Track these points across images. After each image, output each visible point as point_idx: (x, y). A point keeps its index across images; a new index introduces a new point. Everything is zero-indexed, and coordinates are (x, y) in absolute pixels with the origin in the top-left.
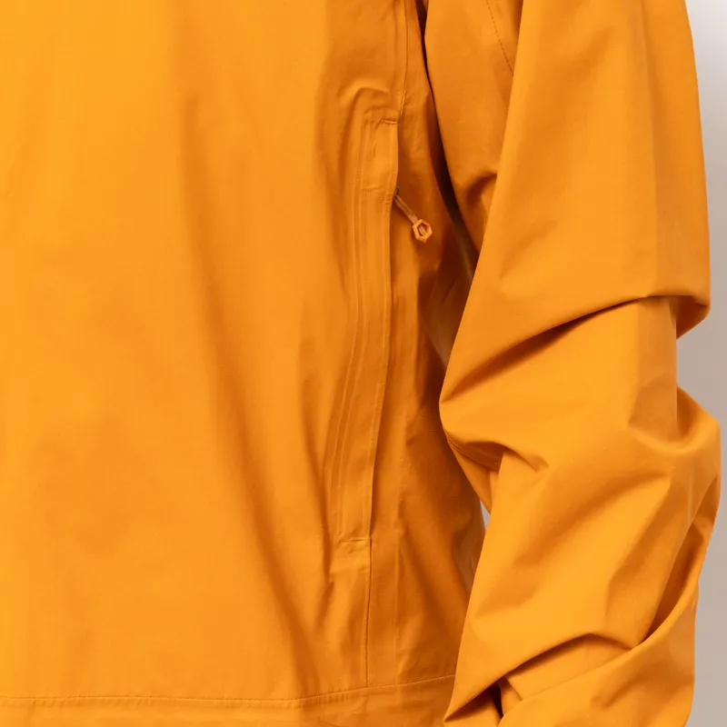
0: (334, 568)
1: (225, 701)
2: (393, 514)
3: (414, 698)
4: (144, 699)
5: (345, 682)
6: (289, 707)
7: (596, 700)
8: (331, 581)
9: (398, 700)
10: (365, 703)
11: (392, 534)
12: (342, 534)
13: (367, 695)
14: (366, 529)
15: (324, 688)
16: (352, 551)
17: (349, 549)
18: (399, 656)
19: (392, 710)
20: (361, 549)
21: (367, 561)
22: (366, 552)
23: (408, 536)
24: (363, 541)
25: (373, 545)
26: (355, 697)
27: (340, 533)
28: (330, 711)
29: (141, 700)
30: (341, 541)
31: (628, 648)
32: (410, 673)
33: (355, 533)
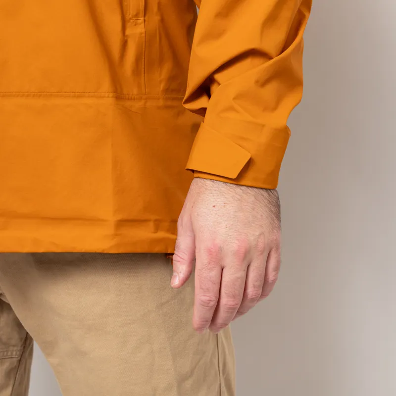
0: (128, 32)
1: (76, 94)
2: (155, 9)
3: (169, 103)
4: (36, 93)
5: (135, 91)
6: (108, 97)
7: (257, 82)
8: (126, 39)
9: (161, 103)
10: (145, 103)
11: (155, 19)
12: (130, 16)
13: (146, 99)
14: (142, 14)
15: (125, 92)
16: (135, 25)
17: (134, 23)
18: (161, 82)
19: (159, 108)
20: (140, 24)
21: (143, 30)
22: (143, 25)
23: (162, 20)
24: (141, 20)
25: (146, 22)
26: (141, 99)
27: (130, 14)
28: (128, 104)
29: (34, 94)
30: (130, 19)
31: (271, 58)
32: (167, 90)
33: (137, 15)
